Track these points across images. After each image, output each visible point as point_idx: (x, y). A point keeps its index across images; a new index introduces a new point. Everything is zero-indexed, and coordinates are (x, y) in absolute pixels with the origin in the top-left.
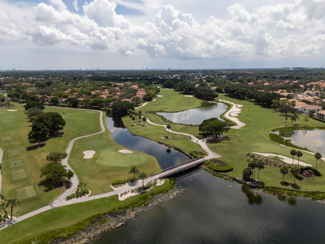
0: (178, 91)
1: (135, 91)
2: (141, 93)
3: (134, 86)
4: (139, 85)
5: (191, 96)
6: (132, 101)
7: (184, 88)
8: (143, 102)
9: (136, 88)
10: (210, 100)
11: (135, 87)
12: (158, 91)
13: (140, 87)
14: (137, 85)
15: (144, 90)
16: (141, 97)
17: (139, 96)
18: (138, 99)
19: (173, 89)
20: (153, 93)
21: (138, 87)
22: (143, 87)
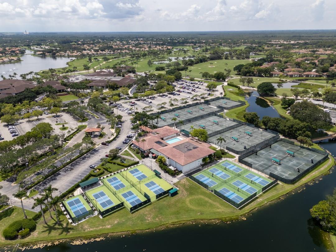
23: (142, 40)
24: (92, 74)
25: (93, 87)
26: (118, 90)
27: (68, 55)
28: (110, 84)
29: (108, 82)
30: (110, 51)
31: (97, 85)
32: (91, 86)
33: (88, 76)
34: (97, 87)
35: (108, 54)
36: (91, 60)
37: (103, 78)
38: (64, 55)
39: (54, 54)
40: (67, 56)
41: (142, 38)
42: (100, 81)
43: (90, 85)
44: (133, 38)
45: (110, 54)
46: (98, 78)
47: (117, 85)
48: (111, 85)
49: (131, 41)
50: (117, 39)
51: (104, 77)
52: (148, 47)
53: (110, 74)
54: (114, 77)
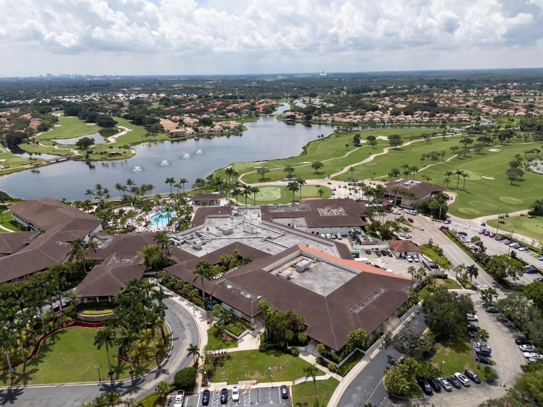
0: (81, 119)
1: (28, 122)
2: (35, 124)
3: (25, 116)
4: (32, 114)
5: (94, 124)
6: (26, 131)
7: (86, 115)
8: (38, 132)
9: (29, 118)
10: (110, 126)
11: (28, 116)
12: (56, 120)
13: (34, 116)
14: (29, 114)
15: (39, 120)
16: (35, 128)
17: (33, 127)
18: (31, 129)
19: (77, 117)
20: (48, 123)
21: (31, 117)
22: (37, 117)
23: (515, 88)
27: (333, 121)
30: (425, 116)
35: (417, 121)
38: (325, 121)
39: (309, 118)
40: (330, 122)
41: (516, 82)
44: (497, 82)
45: (420, 122)
49: (490, 89)
50: (460, 83)
52: (525, 107)
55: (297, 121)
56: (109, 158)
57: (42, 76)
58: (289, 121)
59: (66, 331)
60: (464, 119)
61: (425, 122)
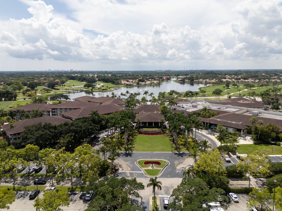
5: (85, 82)
24: (225, 101)
25: (216, 125)
26: (279, 145)
27: (206, 82)
28: (259, 127)
29: (254, 122)
30: (255, 80)
31: (225, 123)
32: (211, 123)
33: (215, 103)
34: (225, 128)
35: (252, 82)
36: (228, 86)
37: (242, 110)
38: (201, 82)
39: (193, 80)
40: (204, 82)
42: (234, 116)
43: (212, 120)
45: (254, 82)
46: (232, 109)
47: (278, 133)
48: (262, 131)
51: (245, 109)
53: (256, 105)
54: (265, 110)
55: (186, 82)
56: (102, 91)
57: (46, 70)
58: (182, 82)
59: (137, 136)
60: (278, 81)
61: (256, 82)
